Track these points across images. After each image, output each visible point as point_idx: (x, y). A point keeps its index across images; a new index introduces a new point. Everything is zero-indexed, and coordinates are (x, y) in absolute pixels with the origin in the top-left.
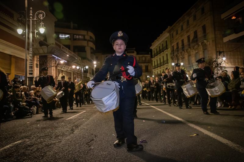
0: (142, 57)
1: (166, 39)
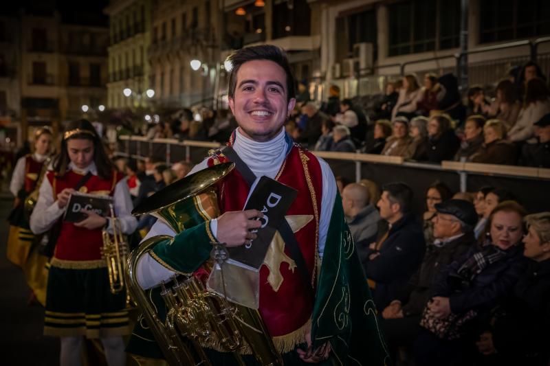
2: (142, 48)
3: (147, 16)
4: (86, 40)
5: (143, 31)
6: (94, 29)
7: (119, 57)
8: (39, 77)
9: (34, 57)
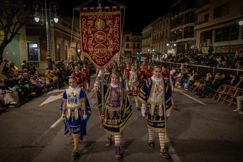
0: (136, 37)
1: (150, 30)
2: (150, 40)
3: (151, 33)
4: (137, 39)
5: (150, 37)
6: (138, 36)
7: (144, 42)
8: (128, 47)
9: (127, 43)
